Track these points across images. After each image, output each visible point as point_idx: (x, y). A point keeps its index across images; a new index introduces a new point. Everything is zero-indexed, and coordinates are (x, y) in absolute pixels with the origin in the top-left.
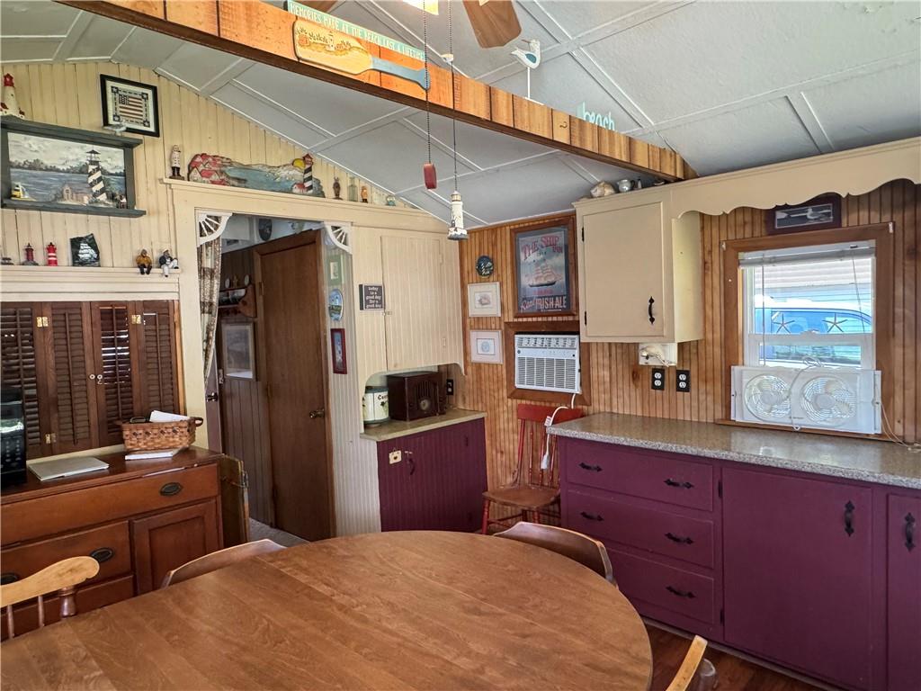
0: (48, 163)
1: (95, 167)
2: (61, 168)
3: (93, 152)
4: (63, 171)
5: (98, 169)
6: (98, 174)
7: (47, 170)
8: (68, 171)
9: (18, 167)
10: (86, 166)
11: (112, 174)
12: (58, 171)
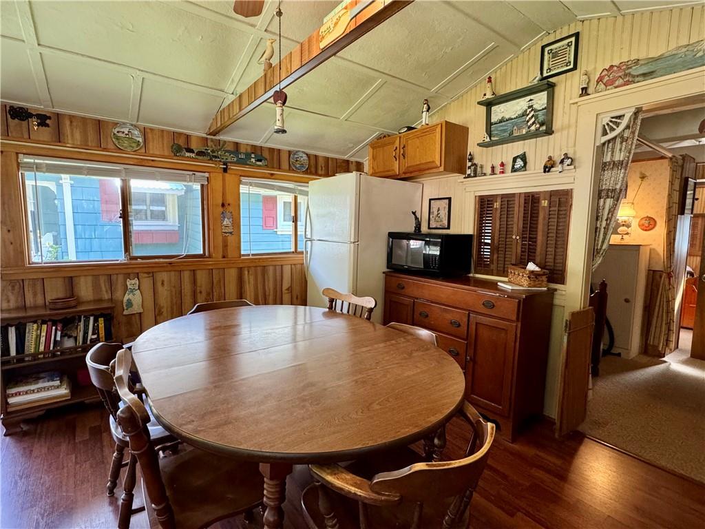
0: (507, 117)
1: (530, 110)
2: (513, 117)
3: (531, 100)
4: (515, 118)
5: (532, 110)
6: (532, 113)
7: (507, 120)
8: (517, 118)
9: (495, 124)
10: (526, 111)
11: (540, 110)
12: (512, 119)
